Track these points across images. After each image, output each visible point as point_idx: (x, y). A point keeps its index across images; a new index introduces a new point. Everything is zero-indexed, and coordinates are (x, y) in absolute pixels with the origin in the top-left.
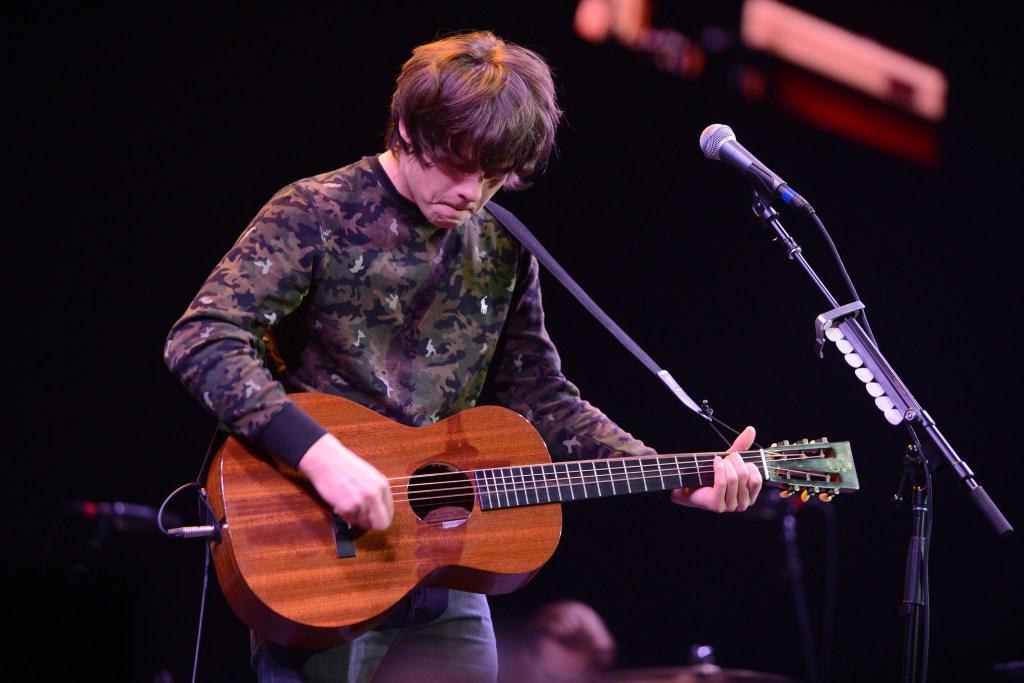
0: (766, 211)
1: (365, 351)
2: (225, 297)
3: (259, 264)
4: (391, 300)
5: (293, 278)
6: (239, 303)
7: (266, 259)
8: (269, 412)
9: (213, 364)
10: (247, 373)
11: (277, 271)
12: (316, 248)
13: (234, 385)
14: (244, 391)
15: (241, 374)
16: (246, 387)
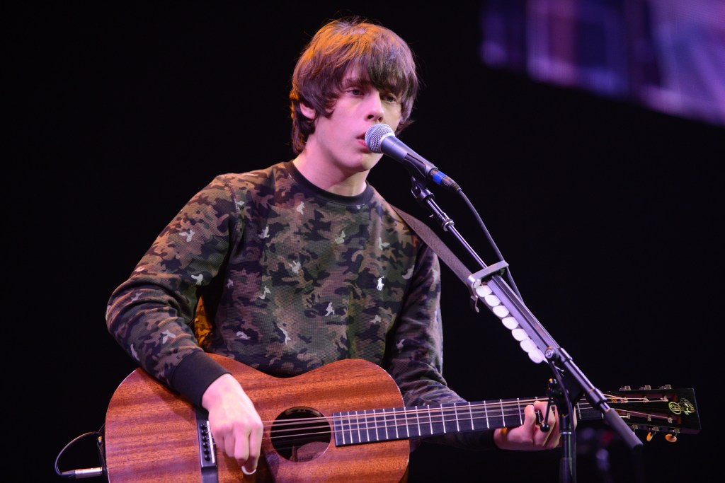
0: (422, 192)
1: (269, 304)
2: (154, 264)
3: (183, 234)
4: (294, 265)
5: (213, 242)
6: (167, 267)
7: (189, 229)
8: (180, 354)
9: (136, 320)
10: (165, 324)
11: (199, 239)
12: (230, 215)
13: (152, 335)
14: (161, 339)
15: (159, 325)
16: (162, 335)
